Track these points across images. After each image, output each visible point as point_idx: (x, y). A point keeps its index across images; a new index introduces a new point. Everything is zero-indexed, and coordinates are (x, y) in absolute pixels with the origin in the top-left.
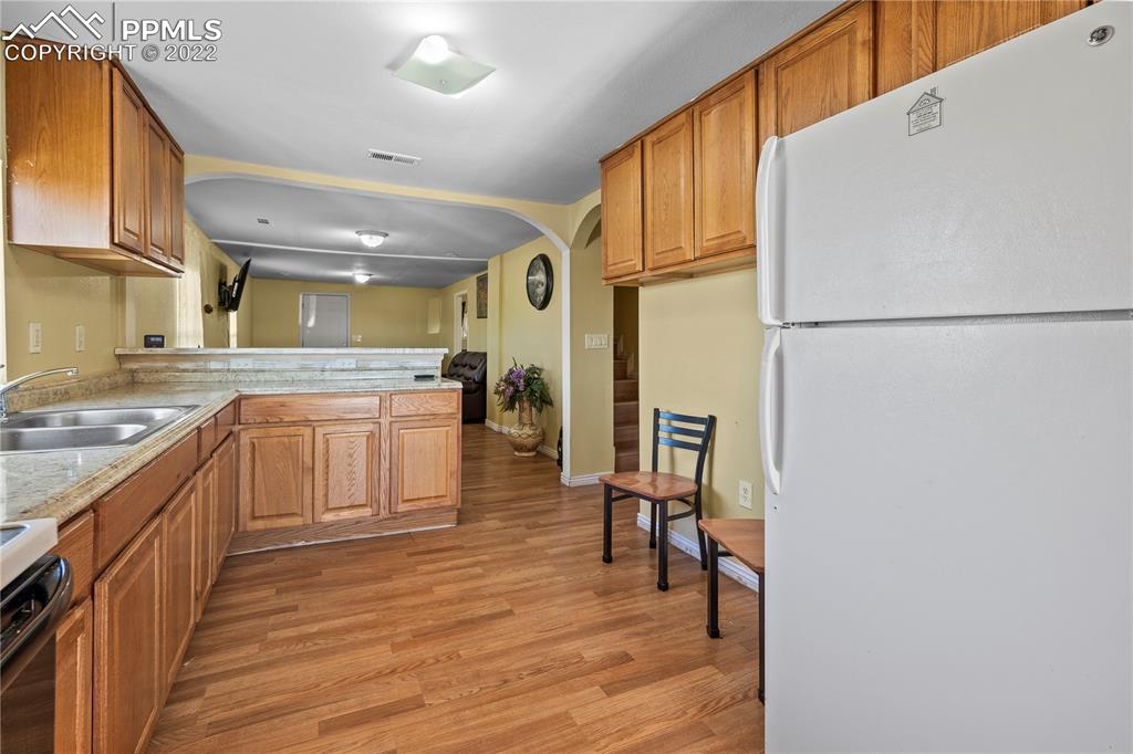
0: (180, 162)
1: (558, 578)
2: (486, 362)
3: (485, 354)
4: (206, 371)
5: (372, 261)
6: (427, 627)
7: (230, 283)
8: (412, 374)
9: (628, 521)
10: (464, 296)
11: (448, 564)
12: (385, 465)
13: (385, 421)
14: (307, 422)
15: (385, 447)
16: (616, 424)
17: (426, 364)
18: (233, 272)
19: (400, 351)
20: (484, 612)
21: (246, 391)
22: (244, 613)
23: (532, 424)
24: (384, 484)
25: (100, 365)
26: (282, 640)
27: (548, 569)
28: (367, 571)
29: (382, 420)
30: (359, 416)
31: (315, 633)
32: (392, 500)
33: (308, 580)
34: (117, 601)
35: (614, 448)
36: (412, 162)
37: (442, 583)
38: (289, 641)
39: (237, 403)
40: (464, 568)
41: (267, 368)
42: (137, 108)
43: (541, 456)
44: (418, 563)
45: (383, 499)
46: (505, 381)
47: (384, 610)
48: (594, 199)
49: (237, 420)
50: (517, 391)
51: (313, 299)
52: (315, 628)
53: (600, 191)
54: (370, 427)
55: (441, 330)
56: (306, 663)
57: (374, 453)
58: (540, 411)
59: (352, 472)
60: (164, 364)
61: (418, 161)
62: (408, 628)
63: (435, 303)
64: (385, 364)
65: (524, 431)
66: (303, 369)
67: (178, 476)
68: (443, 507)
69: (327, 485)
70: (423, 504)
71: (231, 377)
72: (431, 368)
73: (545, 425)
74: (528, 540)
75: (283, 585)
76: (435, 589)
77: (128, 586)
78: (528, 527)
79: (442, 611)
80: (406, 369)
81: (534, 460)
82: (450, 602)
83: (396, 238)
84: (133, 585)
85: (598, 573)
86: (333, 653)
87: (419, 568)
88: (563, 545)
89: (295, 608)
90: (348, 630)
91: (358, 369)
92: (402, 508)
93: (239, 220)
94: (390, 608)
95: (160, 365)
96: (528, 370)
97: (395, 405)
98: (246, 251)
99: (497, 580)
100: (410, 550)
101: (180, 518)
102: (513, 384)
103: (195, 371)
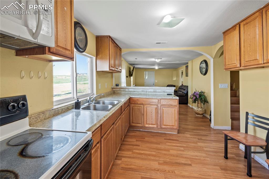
0: (121, 51)
1: (207, 159)
2: (188, 88)
3: (188, 86)
4: (125, 91)
5: (159, 64)
6: (167, 161)
7: (131, 71)
8: (166, 94)
9: (236, 146)
10: (182, 71)
11: (174, 145)
12: (159, 116)
13: (159, 105)
14: (142, 104)
15: (159, 111)
16: (231, 111)
17: (170, 91)
18: (132, 69)
19: (163, 88)
20: (183, 162)
21: (131, 97)
22: (130, 144)
23: (201, 108)
24: (159, 120)
25: (109, 90)
26: (136, 153)
27: (204, 155)
28: (155, 141)
29: (158, 105)
30: (153, 104)
31: (142, 153)
32: (161, 124)
33: (142, 140)
34: (105, 142)
35: (231, 120)
36: (165, 43)
37: (172, 150)
38: (137, 153)
39: (130, 99)
40: (179, 147)
41: (136, 91)
42: (113, 43)
43: (204, 117)
44: (167, 142)
45: (159, 124)
46: (193, 95)
47: (157, 152)
48: (221, 44)
49: (130, 102)
50: (196, 98)
51: (147, 73)
52: (143, 152)
53: (223, 41)
54: (156, 106)
55: (176, 79)
56: (140, 160)
57: (157, 112)
58: (204, 104)
59: (152, 116)
60: (119, 89)
61: (167, 43)
62: (163, 159)
63: (175, 72)
64: (160, 91)
65: (199, 109)
66: (143, 91)
67: (117, 116)
68: (174, 128)
69: (147, 118)
70: (169, 127)
71: (129, 93)
72: (171, 92)
73: (206, 108)
74: (198, 143)
75: (137, 139)
76: (170, 151)
77: (107, 139)
78: (198, 139)
79: (172, 158)
80: (165, 92)
81: (202, 118)
82: (174, 156)
83: (163, 59)
84: (108, 139)
85: (222, 161)
86: (146, 160)
87: (167, 143)
88: (210, 148)
89: (139, 146)
90: (149, 155)
91: (154, 92)
92: (163, 127)
93: (132, 59)
94: (158, 152)
95: (118, 90)
96: (201, 92)
97: (161, 102)
98: (134, 64)
99: (188, 153)
100: (165, 138)
101: (117, 124)
102: (195, 96)
103: (123, 91)
